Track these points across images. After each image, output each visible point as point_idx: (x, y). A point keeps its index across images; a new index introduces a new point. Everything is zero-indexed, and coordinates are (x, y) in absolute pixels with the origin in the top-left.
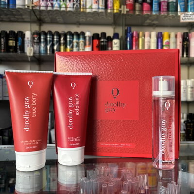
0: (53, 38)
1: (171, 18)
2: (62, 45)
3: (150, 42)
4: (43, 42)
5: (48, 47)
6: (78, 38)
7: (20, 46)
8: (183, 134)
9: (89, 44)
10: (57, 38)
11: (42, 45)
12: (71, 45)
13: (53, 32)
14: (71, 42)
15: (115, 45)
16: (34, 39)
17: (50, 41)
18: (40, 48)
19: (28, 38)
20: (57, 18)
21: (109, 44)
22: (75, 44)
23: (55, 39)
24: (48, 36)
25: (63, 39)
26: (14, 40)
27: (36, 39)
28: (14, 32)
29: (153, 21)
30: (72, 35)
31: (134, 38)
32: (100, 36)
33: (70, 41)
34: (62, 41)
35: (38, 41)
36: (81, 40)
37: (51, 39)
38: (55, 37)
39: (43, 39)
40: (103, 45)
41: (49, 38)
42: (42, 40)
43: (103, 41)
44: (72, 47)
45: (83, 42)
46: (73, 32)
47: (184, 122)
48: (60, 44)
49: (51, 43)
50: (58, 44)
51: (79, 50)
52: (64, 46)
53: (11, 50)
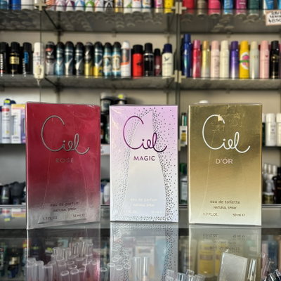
0: (74, 53)
1: (253, 20)
2: (87, 62)
3: (219, 56)
4: (60, 58)
5: (67, 65)
6: (111, 52)
7: (26, 65)
8: (271, 196)
9: (127, 60)
10: (79, 53)
11: (58, 63)
12: (101, 62)
13: (75, 43)
14: (101, 58)
15: (166, 62)
16: (46, 54)
17: (70, 57)
18: (55, 67)
19: (37, 53)
20: (83, 23)
21: (157, 60)
22: (106, 61)
23: (78, 54)
24: (67, 50)
25: (89, 54)
26: (18, 56)
27: (49, 53)
28: (19, 44)
29: (225, 25)
30: (101, 47)
31: (195, 51)
32: (144, 49)
33: (99, 56)
34: (87, 57)
35: (53, 57)
36: (115, 55)
37: (71, 54)
38: (78, 51)
39: (60, 54)
40: (148, 62)
41: (68, 52)
42: (58, 56)
43: (147, 56)
44: (102, 65)
45: (117, 57)
46: (103, 44)
47: (273, 178)
48: (84, 61)
49: (72, 59)
50: (81, 61)
51: (111, 69)
52: (91, 63)
53: (13, 71)
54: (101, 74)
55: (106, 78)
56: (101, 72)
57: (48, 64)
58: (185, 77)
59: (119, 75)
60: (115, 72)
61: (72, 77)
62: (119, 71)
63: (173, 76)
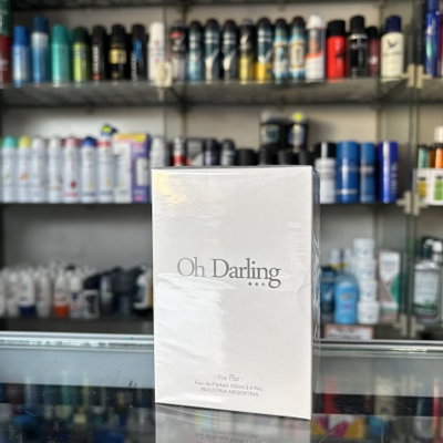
0: (221, 39)
2: (244, 55)
4: (196, 50)
5: (209, 62)
7: (137, 64)
9: (318, 50)
10: (230, 39)
11: (193, 58)
12: (269, 55)
13: (221, 22)
14: (269, 47)
15: (391, 51)
16: (172, 42)
17: (213, 46)
18: (187, 65)
19: (157, 43)
21: (374, 47)
22: (279, 51)
23: (227, 42)
24: (209, 35)
25: (248, 40)
26: (123, 49)
27: (178, 42)
28: (124, 28)
30: (271, 27)
32: (347, 28)
33: (266, 44)
34: (244, 46)
35: (183, 48)
36: (296, 40)
37: (216, 42)
38: (227, 36)
39: (196, 42)
40: (357, 51)
41: (210, 38)
42: (193, 45)
43: (355, 40)
44: (272, 60)
45: (300, 44)
46: (273, 21)
48: (238, 55)
49: (216, 52)
50: (233, 53)
51: (288, 66)
52: (252, 57)
53: (115, 75)
54: (269, 76)
55: (278, 82)
56: (270, 71)
57: (176, 61)
58: (429, 76)
59: (302, 77)
60: (295, 71)
61: (217, 83)
62: (301, 70)
63: (404, 76)
